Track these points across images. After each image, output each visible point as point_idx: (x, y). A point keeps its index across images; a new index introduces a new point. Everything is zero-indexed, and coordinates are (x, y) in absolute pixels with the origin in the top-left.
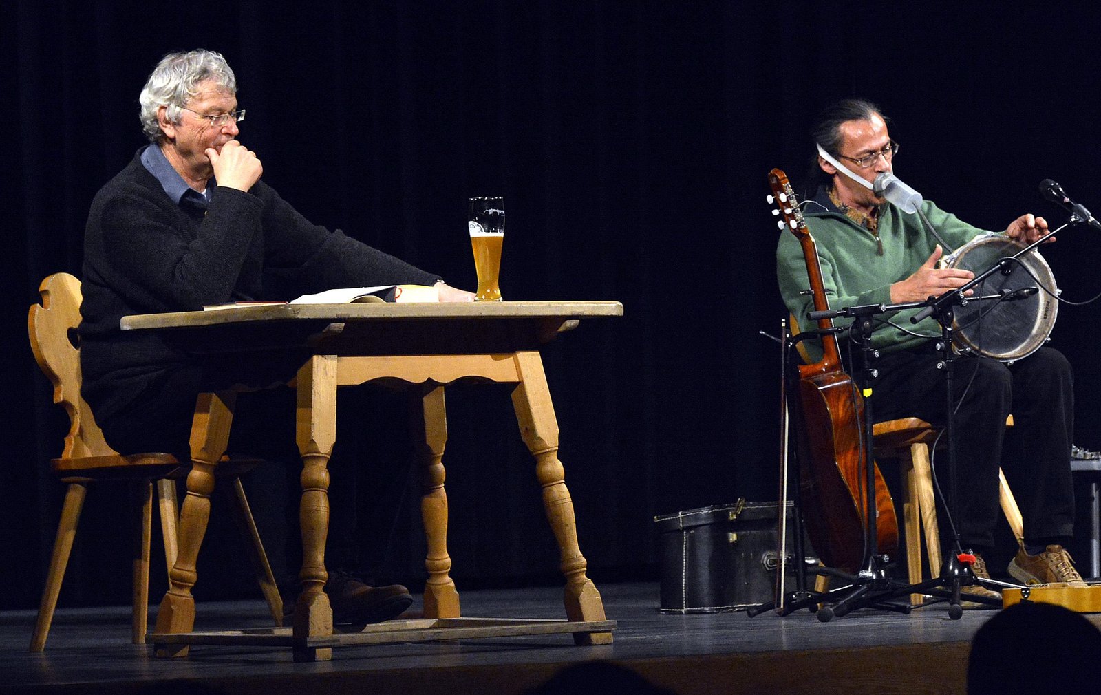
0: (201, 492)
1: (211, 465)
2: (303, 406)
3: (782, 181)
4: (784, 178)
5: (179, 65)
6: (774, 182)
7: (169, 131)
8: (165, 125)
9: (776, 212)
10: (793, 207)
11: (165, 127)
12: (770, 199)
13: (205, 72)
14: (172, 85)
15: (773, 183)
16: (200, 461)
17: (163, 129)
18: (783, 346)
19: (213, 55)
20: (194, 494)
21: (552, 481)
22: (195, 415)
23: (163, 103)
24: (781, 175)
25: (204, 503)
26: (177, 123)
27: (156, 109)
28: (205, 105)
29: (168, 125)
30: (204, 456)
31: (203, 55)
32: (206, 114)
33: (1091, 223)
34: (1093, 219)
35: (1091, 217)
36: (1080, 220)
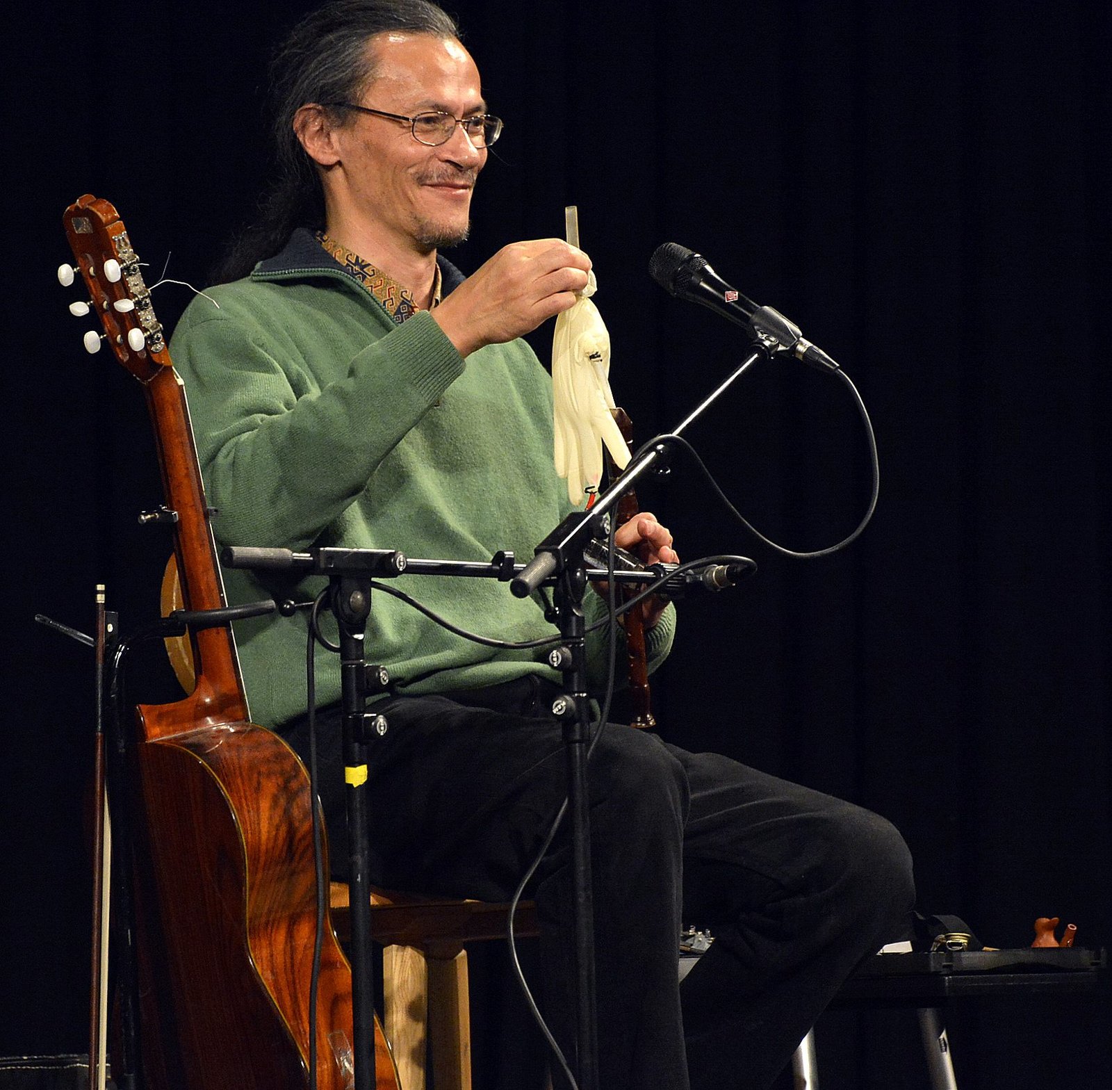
3: (109, 227)
4: (115, 219)
6: (83, 228)
9: (79, 309)
10: (135, 296)
12: (66, 274)
15: (79, 231)
18: (100, 654)
24: (107, 212)
33: (805, 355)
34: (809, 344)
35: (801, 339)
36: (781, 348)
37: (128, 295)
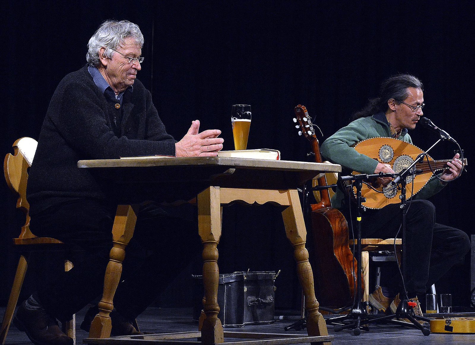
0: (118, 260)
1: (124, 245)
2: (204, 214)
3: (304, 111)
4: (305, 109)
5: (116, 27)
7: (104, 62)
8: (102, 58)
9: (297, 127)
11: (102, 59)
12: (295, 120)
13: (129, 34)
14: (110, 37)
15: (298, 112)
16: (120, 243)
17: (101, 59)
18: (304, 194)
19: (134, 25)
20: (115, 260)
21: (304, 259)
22: (116, 217)
23: (103, 46)
25: (120, 265)
26: (110, 58)
27: (99, 49)
28: (127, 52)
29: (104, 58)
30: (122, 240)
31: (129, 24)
32: (126, 56)
33: (450, 139)
34: (451, 137)
35: (449, 137)
36: (445, 138)
37: (308, 124)
